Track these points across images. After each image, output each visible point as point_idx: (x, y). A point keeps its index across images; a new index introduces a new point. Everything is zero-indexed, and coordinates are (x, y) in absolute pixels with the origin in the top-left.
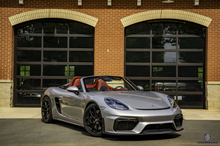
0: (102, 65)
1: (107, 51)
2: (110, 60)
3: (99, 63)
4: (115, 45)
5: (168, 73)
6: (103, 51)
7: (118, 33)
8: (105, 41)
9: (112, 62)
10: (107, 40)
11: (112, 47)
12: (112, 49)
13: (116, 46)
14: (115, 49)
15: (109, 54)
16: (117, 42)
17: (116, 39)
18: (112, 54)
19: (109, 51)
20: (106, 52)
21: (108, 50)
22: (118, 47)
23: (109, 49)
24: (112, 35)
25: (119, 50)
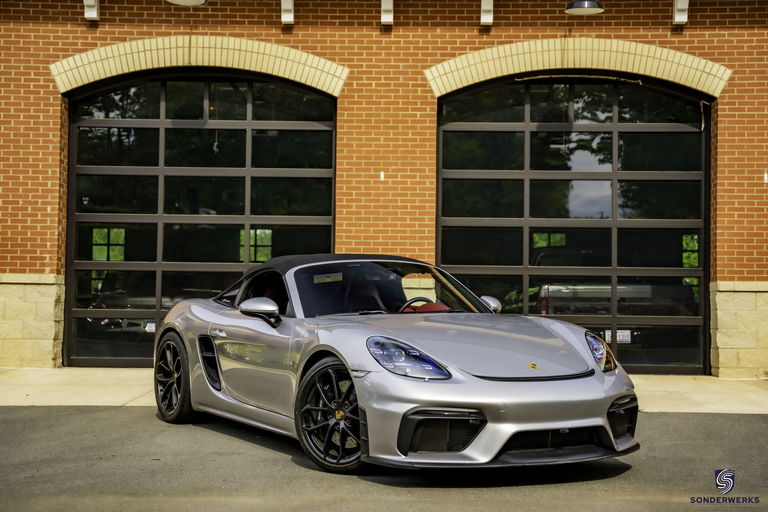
0: (360, 225)
1: (379, 176)
2: (388, 207)
3: (350, 219)
4: (406, 158)
5: (583, 252)
6: (365, 176)
7: (415, 116)
8: (373, 143)
9: (396, 213)
10: (379, 140)
11: (397, 164)
12: (394, 171)
13: (409, 161)
14: (406, 170)
15: (384, 189)
16: (412, 146)
17: (410, 136)
18: (396, 189)
19: (386, 176)
20: (375, 182)
21: (382, 174)
22: (415, 164)
23: (385, 171)
24: (394, 122)
25: (418, 174)
